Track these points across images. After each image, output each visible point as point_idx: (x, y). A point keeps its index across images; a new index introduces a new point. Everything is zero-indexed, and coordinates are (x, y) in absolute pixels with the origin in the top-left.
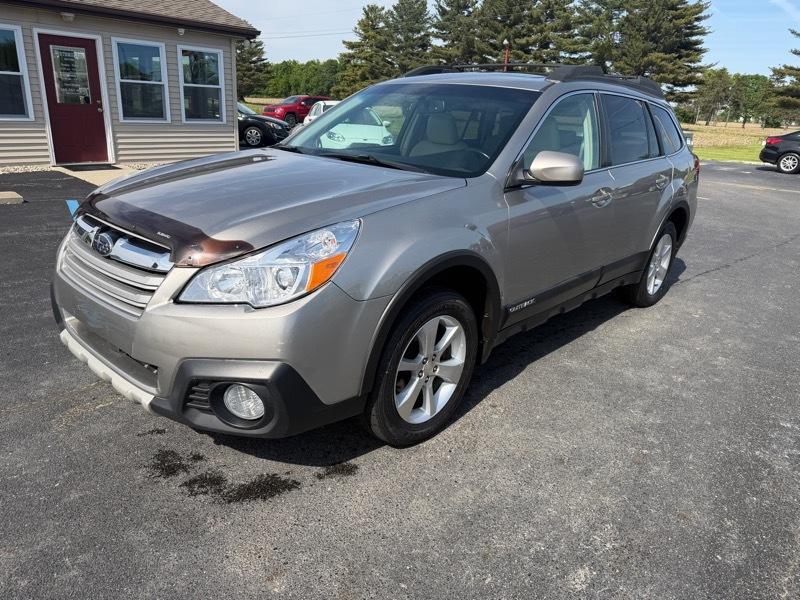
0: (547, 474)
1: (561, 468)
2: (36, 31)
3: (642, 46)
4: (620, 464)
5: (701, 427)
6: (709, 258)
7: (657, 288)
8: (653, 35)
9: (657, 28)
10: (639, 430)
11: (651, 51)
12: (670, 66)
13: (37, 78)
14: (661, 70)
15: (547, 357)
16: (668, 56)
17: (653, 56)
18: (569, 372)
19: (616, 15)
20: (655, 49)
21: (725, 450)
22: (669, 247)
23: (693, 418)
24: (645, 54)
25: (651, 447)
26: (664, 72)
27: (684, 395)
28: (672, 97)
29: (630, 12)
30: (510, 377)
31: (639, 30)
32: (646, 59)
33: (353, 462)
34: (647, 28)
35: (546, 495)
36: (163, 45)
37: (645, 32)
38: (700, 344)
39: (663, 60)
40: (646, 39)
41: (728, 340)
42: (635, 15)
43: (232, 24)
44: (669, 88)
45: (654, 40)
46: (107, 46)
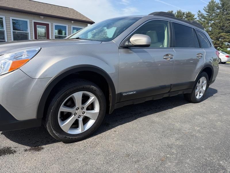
0: (119, 160)
1: (127, 158)
2: (33, 21)
3: (219, 31)
4: (154, 159)
5: (198, 148)
6: (228, 90)
7: (200, 97)
8: (222, 28)
9: (223, 26)
10: (170, 147)
11: (221, 32)
12: (228, 37)
13: (32, 34)
14: (224, 38)
15: (148, 116)
16: (227, 34)
17: (222, 34)
18: (153, 122)
19: (210, 22)
20: (222, 32)
21: (206, 159)
22: (205, 82)
23: (197, 144)
24: (219, 33)
25: (172, 154)
26: (225, 39)
27: (197, 135)
28: (228, 46)
29: (215, 21)
30: (128, 122)
31: (217, 27)
32: (219, 35)
33: (44, 146)
34: (220, 26)
35: (112, 170)
36: (67, 25)
37: (219, 27)
38: (212, 117)
39: (225, 35)
40: (219, 29)
41: (225, 116)
42: (216, 22)
43: (87, 20)
44: (227, 44)
45: (222, 29)
46: (52, 25)
